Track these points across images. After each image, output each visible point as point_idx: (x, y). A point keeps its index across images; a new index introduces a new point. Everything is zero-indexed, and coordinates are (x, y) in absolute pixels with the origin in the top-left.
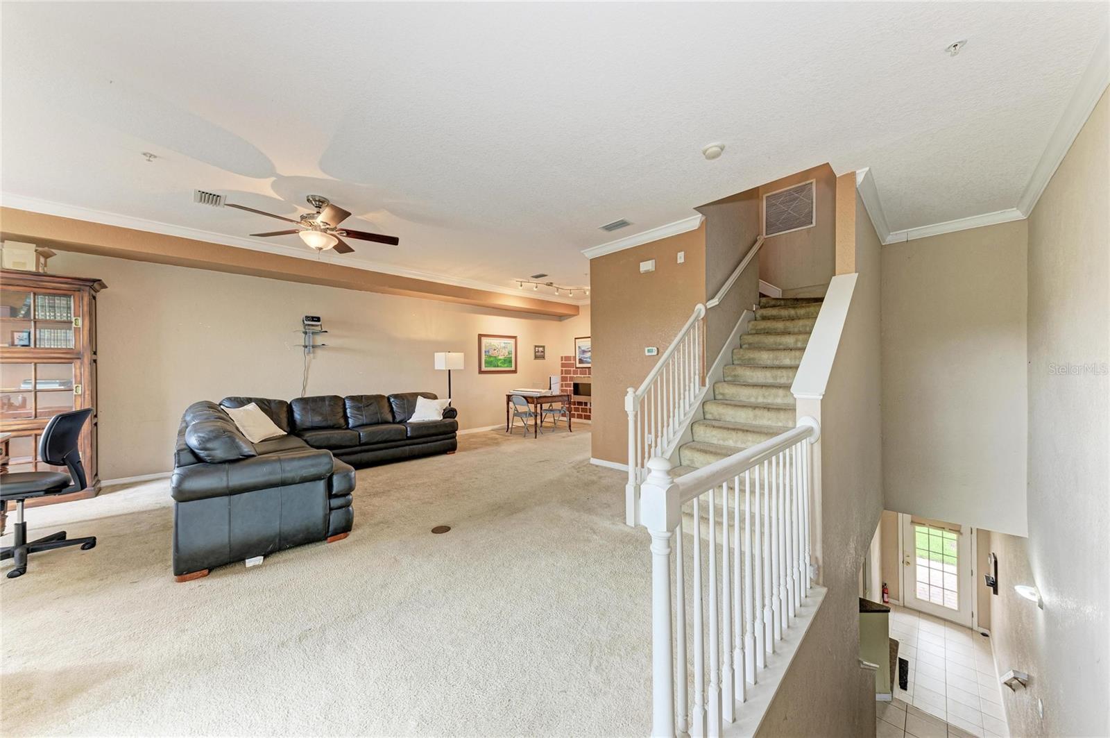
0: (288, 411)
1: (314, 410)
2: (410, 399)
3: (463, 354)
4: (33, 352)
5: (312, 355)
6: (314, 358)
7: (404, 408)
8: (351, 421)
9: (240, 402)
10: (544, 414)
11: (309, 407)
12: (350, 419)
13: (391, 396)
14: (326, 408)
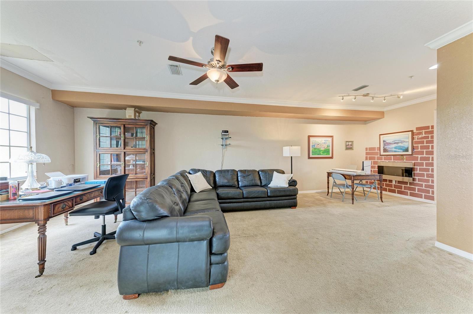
0: (213, 176)
1: (224, 177)
2: (270, 173)
3: (300, 147)
4: (135, 150)
5: (225, 149)
6: (226, 150)
7: (267, 178)
8: (240, 183)
9: (196, 171)
10: (355, 186)
11: (222, 175)
12: (240, 182)
13: (260, 170)
14: (229, 176)
